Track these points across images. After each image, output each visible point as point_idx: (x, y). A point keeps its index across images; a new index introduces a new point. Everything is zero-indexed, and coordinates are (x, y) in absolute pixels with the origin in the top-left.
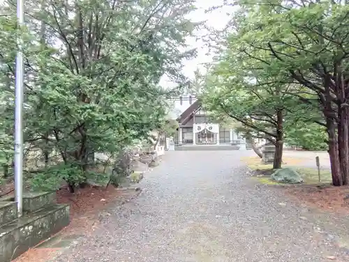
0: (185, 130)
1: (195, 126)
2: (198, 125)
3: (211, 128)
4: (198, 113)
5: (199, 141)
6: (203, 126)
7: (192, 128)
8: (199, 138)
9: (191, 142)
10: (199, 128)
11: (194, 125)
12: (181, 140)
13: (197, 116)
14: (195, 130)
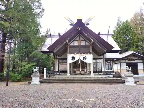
0: (61, 61)
1: (69, 57)
2: (72, 55)
3: (85, 58)
4: (72, 44)
5: (73, 71)
6: (78, 57)
7: (67, 59)
8: (73, 68)
9: (65, 72)
10: (73, 58)
11: (68, 55)
12: (57, 70)
13: (71, 47)
14: (70, 61)
